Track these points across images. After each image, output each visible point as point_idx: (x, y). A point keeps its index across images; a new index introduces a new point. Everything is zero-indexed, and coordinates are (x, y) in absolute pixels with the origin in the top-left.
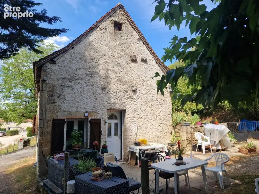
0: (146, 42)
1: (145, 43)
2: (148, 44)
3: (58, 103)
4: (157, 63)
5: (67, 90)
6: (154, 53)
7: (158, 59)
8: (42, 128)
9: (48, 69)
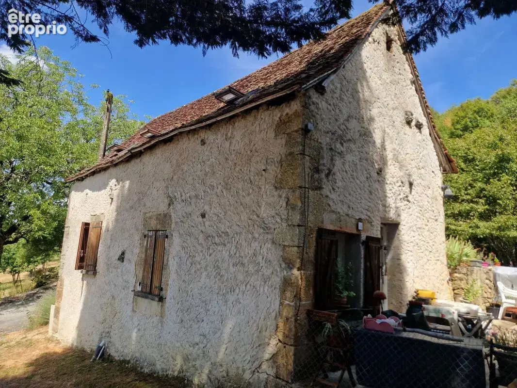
0: (422, 90)
1: (419, 91)
2: (423, 94)
3: (326, 191)
4: (430, 135)
5: (338, 162)
6: (430, 114)
7: (434, 127)
8: (301, 248)
9: (311, 103)
